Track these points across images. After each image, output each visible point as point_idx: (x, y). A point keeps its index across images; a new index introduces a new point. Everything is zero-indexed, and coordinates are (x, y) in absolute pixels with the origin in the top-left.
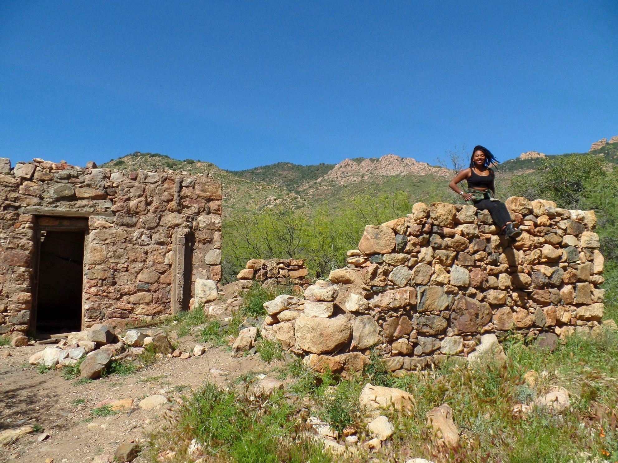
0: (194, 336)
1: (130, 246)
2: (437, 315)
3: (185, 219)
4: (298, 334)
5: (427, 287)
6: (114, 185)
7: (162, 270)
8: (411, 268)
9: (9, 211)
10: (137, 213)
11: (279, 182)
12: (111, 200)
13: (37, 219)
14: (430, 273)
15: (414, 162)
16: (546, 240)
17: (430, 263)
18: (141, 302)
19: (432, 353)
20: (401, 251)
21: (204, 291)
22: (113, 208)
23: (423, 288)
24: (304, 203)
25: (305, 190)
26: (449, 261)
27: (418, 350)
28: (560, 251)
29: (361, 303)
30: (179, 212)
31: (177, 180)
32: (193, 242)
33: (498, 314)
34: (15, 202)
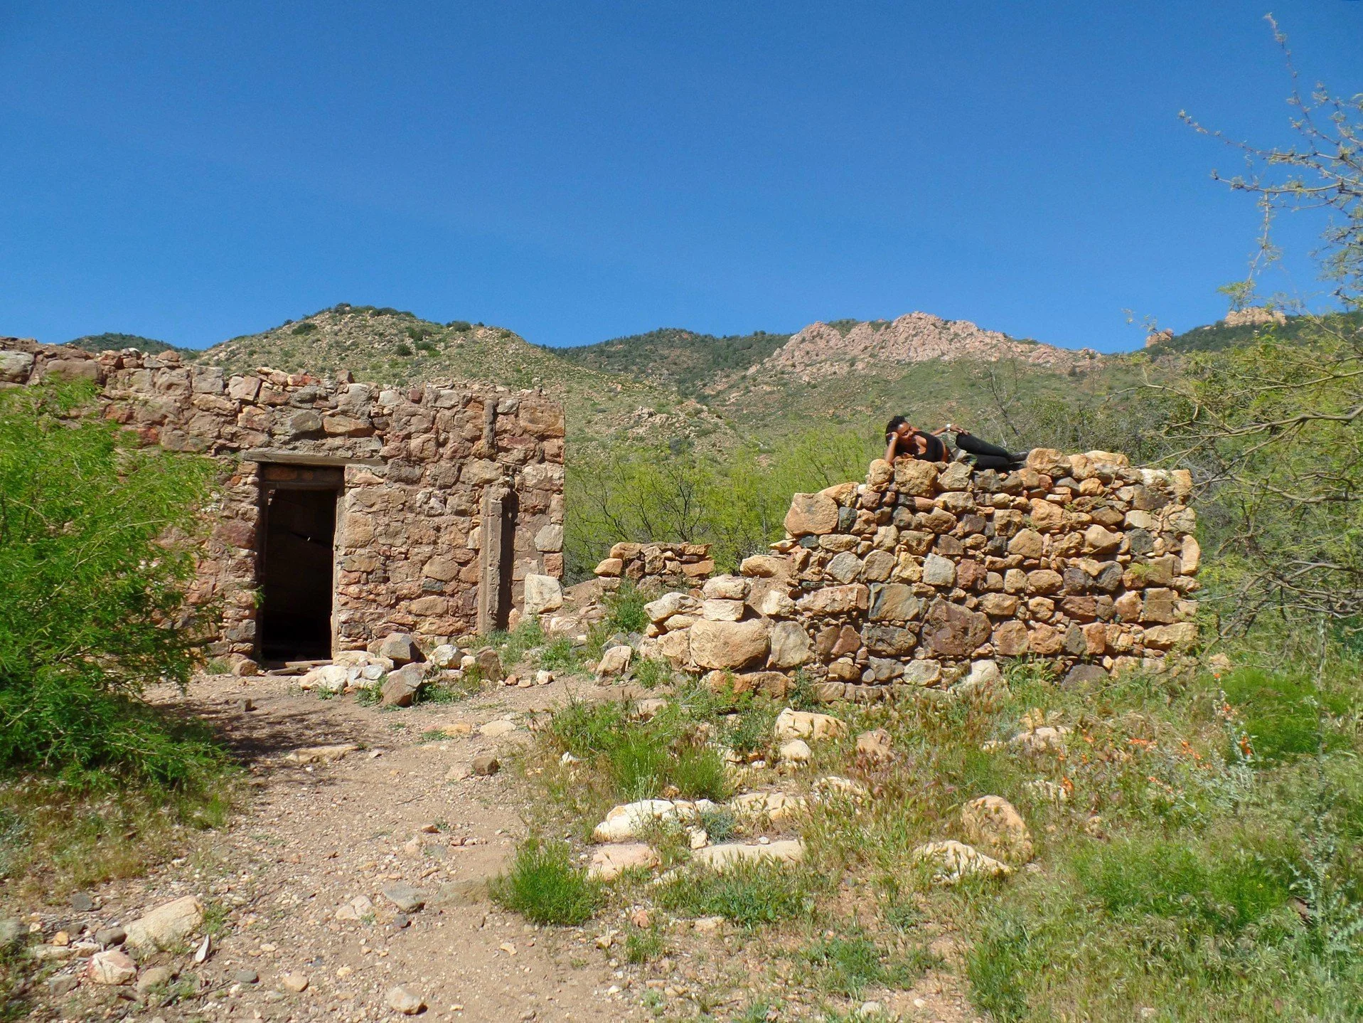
0: (529, 662)
1: (410, 516)
2: (900, 626)
3: (501, 470)
4: (694, 645)
5: (885, 585)
6: (386, 411)
7: (463, 558)
8: (861, 556)
9: (223, 456)
10: (422, 460)
11: (661, 375)
12: (381, 438)
13: (265, 468)
14: (891, 565)
15: (974, 329)
16: (1093, 518)
17: (891, 550)
18: (428, 613)
19: (888, 681)
20: (847, 530)
21: (541, 593)
22: (384, 451)
23: (880, 586)
24: (716, 424)
25: (719, 393)
26: (923, 548)
27: (868, 676)
28: (1119, 535)
29: (783, 603)
30: (492, 458)
31: (488, 402)
32: (515, 511)
33: (1000, 631)
34: (231, 440)
